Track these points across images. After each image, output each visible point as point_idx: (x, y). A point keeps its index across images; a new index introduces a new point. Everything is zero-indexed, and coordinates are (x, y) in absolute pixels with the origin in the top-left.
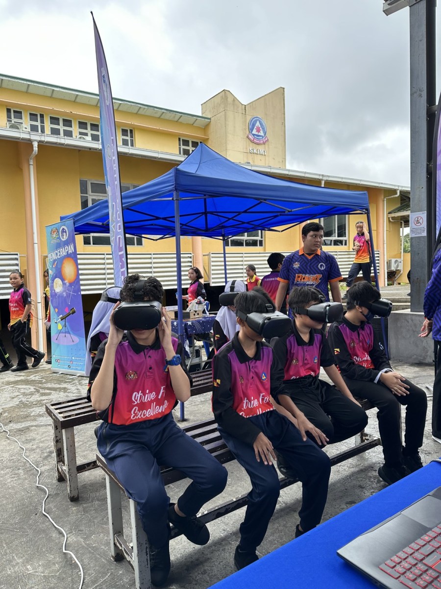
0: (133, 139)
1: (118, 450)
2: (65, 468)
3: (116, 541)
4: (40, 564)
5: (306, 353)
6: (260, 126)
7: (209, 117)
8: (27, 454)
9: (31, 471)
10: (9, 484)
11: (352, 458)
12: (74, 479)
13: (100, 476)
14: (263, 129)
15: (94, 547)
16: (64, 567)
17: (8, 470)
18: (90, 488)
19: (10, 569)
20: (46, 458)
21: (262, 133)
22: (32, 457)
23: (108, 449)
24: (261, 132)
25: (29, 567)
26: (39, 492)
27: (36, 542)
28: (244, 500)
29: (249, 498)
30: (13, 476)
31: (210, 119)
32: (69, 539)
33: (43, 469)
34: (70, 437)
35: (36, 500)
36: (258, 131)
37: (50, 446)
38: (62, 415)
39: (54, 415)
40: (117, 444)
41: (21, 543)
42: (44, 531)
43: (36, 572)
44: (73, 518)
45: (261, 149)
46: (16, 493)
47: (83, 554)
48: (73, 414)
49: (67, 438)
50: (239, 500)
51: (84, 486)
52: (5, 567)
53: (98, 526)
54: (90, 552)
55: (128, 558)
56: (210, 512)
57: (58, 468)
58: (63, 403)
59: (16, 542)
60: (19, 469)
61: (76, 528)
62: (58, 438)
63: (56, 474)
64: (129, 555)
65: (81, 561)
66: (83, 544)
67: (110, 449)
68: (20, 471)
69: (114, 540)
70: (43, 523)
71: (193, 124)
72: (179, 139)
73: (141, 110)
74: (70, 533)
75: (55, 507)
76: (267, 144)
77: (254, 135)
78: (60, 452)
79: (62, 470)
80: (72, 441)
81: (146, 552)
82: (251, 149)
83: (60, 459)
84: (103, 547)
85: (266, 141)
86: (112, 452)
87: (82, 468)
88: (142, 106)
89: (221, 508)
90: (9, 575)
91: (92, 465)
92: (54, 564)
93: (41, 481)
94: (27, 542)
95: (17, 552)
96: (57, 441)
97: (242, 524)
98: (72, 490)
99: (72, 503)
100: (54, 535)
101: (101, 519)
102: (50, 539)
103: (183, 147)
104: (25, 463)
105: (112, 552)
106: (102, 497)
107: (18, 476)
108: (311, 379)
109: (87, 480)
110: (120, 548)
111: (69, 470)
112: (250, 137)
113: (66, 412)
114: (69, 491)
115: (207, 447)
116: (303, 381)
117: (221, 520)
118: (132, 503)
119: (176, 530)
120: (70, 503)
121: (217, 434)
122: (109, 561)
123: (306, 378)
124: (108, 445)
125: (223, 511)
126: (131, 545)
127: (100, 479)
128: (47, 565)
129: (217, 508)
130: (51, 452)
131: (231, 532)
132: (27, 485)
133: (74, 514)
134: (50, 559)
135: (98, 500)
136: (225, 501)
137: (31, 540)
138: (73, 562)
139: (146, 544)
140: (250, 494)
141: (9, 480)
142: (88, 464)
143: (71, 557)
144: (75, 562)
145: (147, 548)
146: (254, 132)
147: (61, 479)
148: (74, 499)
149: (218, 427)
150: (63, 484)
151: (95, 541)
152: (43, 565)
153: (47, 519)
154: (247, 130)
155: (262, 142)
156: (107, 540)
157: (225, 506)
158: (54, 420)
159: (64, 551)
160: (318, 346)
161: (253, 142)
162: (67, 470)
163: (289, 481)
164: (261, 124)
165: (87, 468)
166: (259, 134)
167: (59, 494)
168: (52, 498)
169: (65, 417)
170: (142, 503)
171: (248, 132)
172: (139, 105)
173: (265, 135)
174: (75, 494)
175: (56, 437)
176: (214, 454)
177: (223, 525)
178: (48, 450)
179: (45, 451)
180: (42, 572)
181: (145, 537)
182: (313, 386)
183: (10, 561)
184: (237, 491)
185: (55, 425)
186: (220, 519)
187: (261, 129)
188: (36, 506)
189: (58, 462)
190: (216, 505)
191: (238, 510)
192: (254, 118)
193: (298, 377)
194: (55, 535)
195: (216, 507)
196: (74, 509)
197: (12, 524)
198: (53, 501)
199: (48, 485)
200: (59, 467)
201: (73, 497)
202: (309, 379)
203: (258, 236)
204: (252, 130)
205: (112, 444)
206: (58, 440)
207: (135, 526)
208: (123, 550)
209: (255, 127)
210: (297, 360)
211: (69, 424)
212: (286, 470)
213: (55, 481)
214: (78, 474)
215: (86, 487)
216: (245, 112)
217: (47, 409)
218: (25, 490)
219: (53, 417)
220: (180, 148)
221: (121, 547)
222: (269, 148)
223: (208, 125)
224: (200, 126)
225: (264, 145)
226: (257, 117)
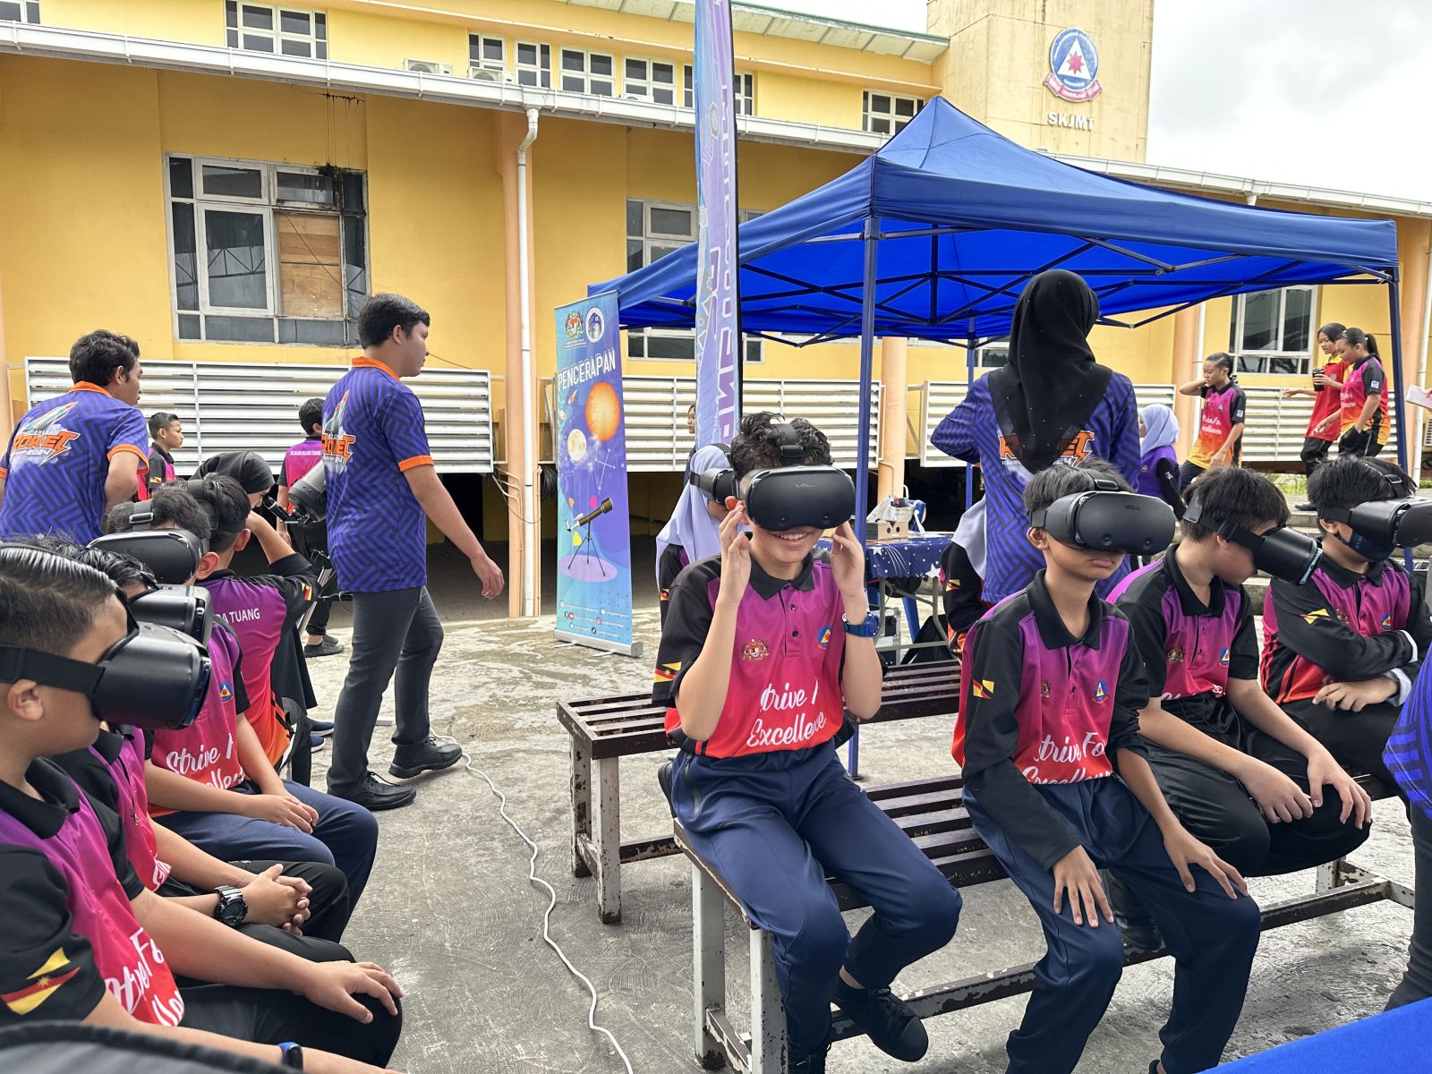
0: (753, 99)
1: (722, 813)
2: (595, 847)
3: (709, 1022)
4: (542, 1045)
5: (1202, 637)
6: (1080, 53)
7: (946, 35)
8: (510, 809)
9: (519, 847)
10: (474, 869)
11: (1304, 923)
12: (613, 877)
13: (665, 876)
14: (1090, 61)
15: (655, 1029)
16: (593, 1060)
17: (470, 838)
18: (644, 899)
19: (481, 1045)
20: (548, 822)
22: (519, 816)
23: (697, 810)
24: (1084, 68)
25: (518, 1047)
26: (536, 894)
27: (533, 997)
28: (1015, 980)
29: (1039, 972)
30: (481, 852)
31: (948, 40)
32: (601, 1002)
33: (544, 844)
34: (609, 778)
35: (531, 910)
36: (1076, 66)
37: (556, 798)
38: (594, 728)
39: (577, 727)
40: (718, 799)
41: (501, 996)
42: (549, 978)
43: (534, 1060)
44: (609, 960)
45: (1080, 112)
46: (487, 889)
47: (632, 1040)
48: (620, 728)
49: (604, 782)
50: (1003, 978)
51: (632, 895)
52: (470, 1039)
53: (665, 986)
54: (648, 1039)
55: (738, 1066)
56: (931, 996)
57: (576, 847)
58: (595, 702)
59: (492, 992)
60: (493, 839)
61: (615, 981)
62: (581, 780)
63: (573, 860)
64: (739, 1058)
65: (629, 1054)
66: (633, 1019)
67: (704, 809)
68: (496, 844)
69: (705, 1021)
70: (546, 960)
71: (902, 56)
72: (866, 95)
73: (776, 24)
74: (603, 991)
75: (570, 929)
76: (1095, 103)
77: (1062, 78)
78: (582, 812)
79: (586, 851)
80: (612, 789)
81: (782, 1058)
82: (1052, 113)
83: (583, 825)
84: (676, 1033)
85: (1095, 93)
86: (709, 816)
87: (630, 853)
88: (777, 16)
89: (958, 989)
90: (478, 1057)
91: (661, 848)
92: (571, 1050)
93: (539, 871)
94: (514, 995)
95: (493, 1012)
96: (578, 787)
97: (1014, 1034)
98: (607, 897)
99: (607, 928)
100: (569, 990)
101: (670, 971)
102: (561, 997)
103: (872, 115)
104: (504, 828)
105: (698, 1047)
106: (672, 925)
107: (491, 854)
108: (1212, 705)
109: (637, 881)
110: (719, 1040)
111: (604, 852)
112: (1052, 83)
113: (601, 722)
114: (601, 901)
115: (923, 842)
116: (1193, 707)
117: (953, 1019)
118: (755, 938)
119: (849, 1023)
120: (602, 926)
121: (960, 813)
122: (691, 1066)
123: (1200, 700)
124: (696, 802)
125: (961, 997)
126: (745, 1037)
127: (667, 884)
128: (558, 1050)
129: (946, 988)
130: (559, 811)
131: (978, 1051)
132: (509, 876)
133: (610, 953)
134: (562, 1038)
135: (663, 928)
136: (963, 978)
137: (522, 993)
138: (613, 1053)
139: (782, 1039)
140: (1043, 964)
141: (473, 861)
142: (643, 846)
143: (607, 1044)
144: (617, 1053)
145: (783, 1048)
146: (1065, 69)
147: (584, 871)
148: (612, 920)
149: (965, 797)
150: (586, 883)
151: (659, 1017)
152: (548, 1050)
153: (554, 954)
154: (1046, 64)
155: (1084, 95)
156: (684, 1019)
157: (967, 988)
158: (576, 738)
159: (592, 1026)
160: (1233, 620)
161: (1058, 95)
162: (599, 852)
163: (1134, 954)
164: (1083, 47)
165: (641, 855)
166: (1078, 75)
167: (577, 903)
168: (564, 909)
169: (601, 733)
171: (1046, 71)
172: (772, 14)
173: (1093, 77)
174: (613, 907)
175: (577, 776)
176: (937, 862)
177: (957, 1031)
178: (553, 805)
179: (546, 808)
180: (546, 1063)
181: (781, 1024)
182: (1220, 724)
183: (482, 1029)
184: (992, 958)
185: (575, 750)
186: (948, 1015)
187: (1083, 60)
188: (530, 922)
189: (578, 833)
190: (939, 982)
191: (995, 1002)
192: (1066, 33)
193: (1179, 696)
194: (571, 990)
195: (945, 985)
196: (610, 940)
197: (481, 953)
198: (565, 917)
199: (554, 881)
200: (579, 844)
201: (610, 914)
202: (1207, 702)
204: (1058, 66)
205: (707, 798)
206: (581, 785)
207: (759, 993)
208: (725, 1044)
209: (1068, 58)
210: (1182, 652)
211: (609, 750)
212: (1129, 924)
213: (568, 875)
214: (623, 866)
215: (635, 898)
216: (1044, 20)
217: (561, 712)
218: (506, 884)
219: (575, 730)
220: (865, 118)
221: (722, 1038)
222: (1101, 111)
223: (940, 57)
224: (921, 61)
225: (1087, 104)
226: (1075, 31)
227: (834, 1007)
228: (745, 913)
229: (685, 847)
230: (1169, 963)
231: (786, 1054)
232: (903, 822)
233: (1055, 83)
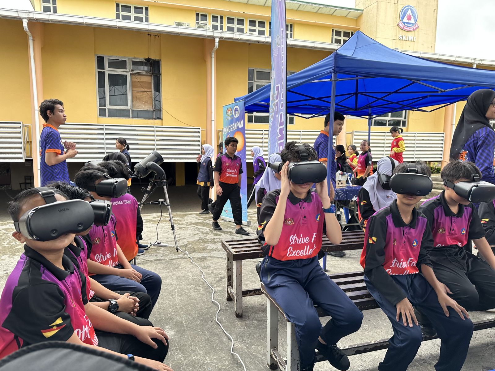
0: (293, 32)
1: (278, 281)
2: (234, 291)
4: (215, 358)
5: (454, 224)
6: (411, 14)
7: (362, 9)
8: (205, 277)
9: (208, 290)
10: (193, 296)
11: (490, 329)
12: (240, 301)
13: (258, 302)
14: (414, 17)
15: (254, 355)
16: (232, 364)
17: (192, 286)
18: (250, 309)
19: (194, 357)
20: (218, 281)
21: (412, 21)
22: (208, 279)
23: (269, 280)
24: (412, 19)
25: (207, 358)
26: (214, 306)
27: (212, 341)
28: (381, 344)
29: (390, 341)
30: (195, 290)
31: (363, 10)
32: (235, 344)
33: (217, 289)
34: (239, 268)
35: (212, 311)
36: (409, 18)
37: (221, 273)
38: (234, 250)
39: (228, 249)
40: (276, 276)
41: (201, 340)
42: (217, 335)
43: (212, 363)
44: (238, 330)
45: (411, 35)
46: (197, 303)
47: (246, 358)
48: (243, 250)
49: (237, 268)
50: (377, 343)
51: (246, 308)
52: (191, 354)
53: (257, 340)
54: (251, 358)
55: (282, 369)
56: (351, 348)
57: (227, 290)
58: (234, 241)
59: (198, 339)
60: (199, 286)
61: (240, 337)
62: (229, 267)
63: (226, 295)
64: (282, 366)
65: (245, 363)
66: (246, 350)
67: (271, 279)
68: (200, 288)
69: (271, 353)
70: (217, 329)
71: (346, 17)
72: (333, 30)
73: (301, 6)
74: (236, 340)
75: (225, 319)
76: (416, 31)
77: (404, 23)
78: (230, 278)
79: (231, 292)
80: (240, 271)
81: (298, 367)
82: (400, 36)
83: (230, 284)
84: (261, 356)
85: (416, 28)
86: (273, 282)
87: (246, 293)
88: (302, 3)
89: (361, 346)
90: (193, 361)
91: (256, 292)
92: (225, 360)
93: (215, 298)
94: (206, 340)
95: (199, 346)
96: (228, 270)
97: (381, 363)
98: (238, 308)
99: (237, 319)
100: (224, 339)
101: (259, 335)
102: (221, 342)
103: (335, 37)
104: (203, 283)
105: (268, 362)
106: (260, 319)
107: (199, 292)
108: (457, 250)
109: (248, 303)
110: (276, 360)
111: (237, 292)
112: (400, 25)
113: (236, 248)
114: (235, 309)
115: (349, 294)
116: (449, 250)
117: (359, 357)
118: (289, 325)
119: (321, 356)
120: (236, 318)
121: (363, 284)
122: (266, 368)
123: (452, 248)
124: (269, 277)
125: (362, 349)
126: (285, 359)
127: (258, 304)
128: (220, 360)
129: (356, 346)
130: (222, 278)
131: (368, 368)
132: (205, 299)
133: (239, 327)
134: (221, 356)
135: (257, 320)
136: (363, 342)
137: (208, 339)
138: (239, 362)
139: (298, 360)
140: (392, 339)
141: (193, 293)
142: (250, 291)
143: (237, 358)
144: (240, 362)
145: (298, 364)
146: (405, 20)
147: (230, 299)
148: (239, 316)
150: (230, 303)
151: (255, 350)
152: (217, 360)
153: (220, 327)
154: (398, 18)
155: (412, 29)
156: (264, 351)
157: (364, 346)
158: (228, 253)
159: (232, 352)
160: (467, 218)
161: (402, 29)
162: (235, 292)
163: (426, 337)
164: (412, 12)
165: (249, 294)
166: (410, 22)
167: (227, 310)
168: (223, 311)
169: (236, 252)
170: (301, 326)
171: (398, 20)
172: (300, 3)
173: (416, 22)
174: (240, 312)
175: (228, 266)
176: (354, 301)
177: (360, 361)
178: (220, 276)
179: (217, 276)
180: (216, 364)
181: (297, 355)
182: (459, 256)
183: (194, 351)
184: (373, 336)
185: (227, 257)
186: (357, 355)
187: (412, 16)
188: (211, 315)
189: (228, 285)
190: (354, 344)
191: (374, 352)
192: (406, 7)
193: (444, 245)
194: (225, 339)
195: (356, 345)
196: (239, 323)
197: (195, 325)
198: (223, 314)
199: (220, 302)
200: (228, 289)
201: (239, 314)
202: (455, 248)
203: (401, 117)
204: (403, 18)
205: (272, 275)
206: (229, 269)
207: (290, 344)
208: (278, 361)
209: (406, 16)
210: (444, 229)
211: (239, 257)
212: (423, 326)
213: (225, 300)
214: (243, 298)
215: (247, 309)
216: (398, 2)
217: (223, 245)
218: (204, 302)
219: (227, 250)
220: (332, 38)
221: (277, 359)
222: (418, 34)
223: (360, 16)
224: (353, 18)
225: (414, 32)
226: (409, 6)
227: (316, 351)
228: (285, 317)
229: (265, 292)
230: (438, 341)
231: (299, 366)
232: (342, 287)
233: (401, 25)
